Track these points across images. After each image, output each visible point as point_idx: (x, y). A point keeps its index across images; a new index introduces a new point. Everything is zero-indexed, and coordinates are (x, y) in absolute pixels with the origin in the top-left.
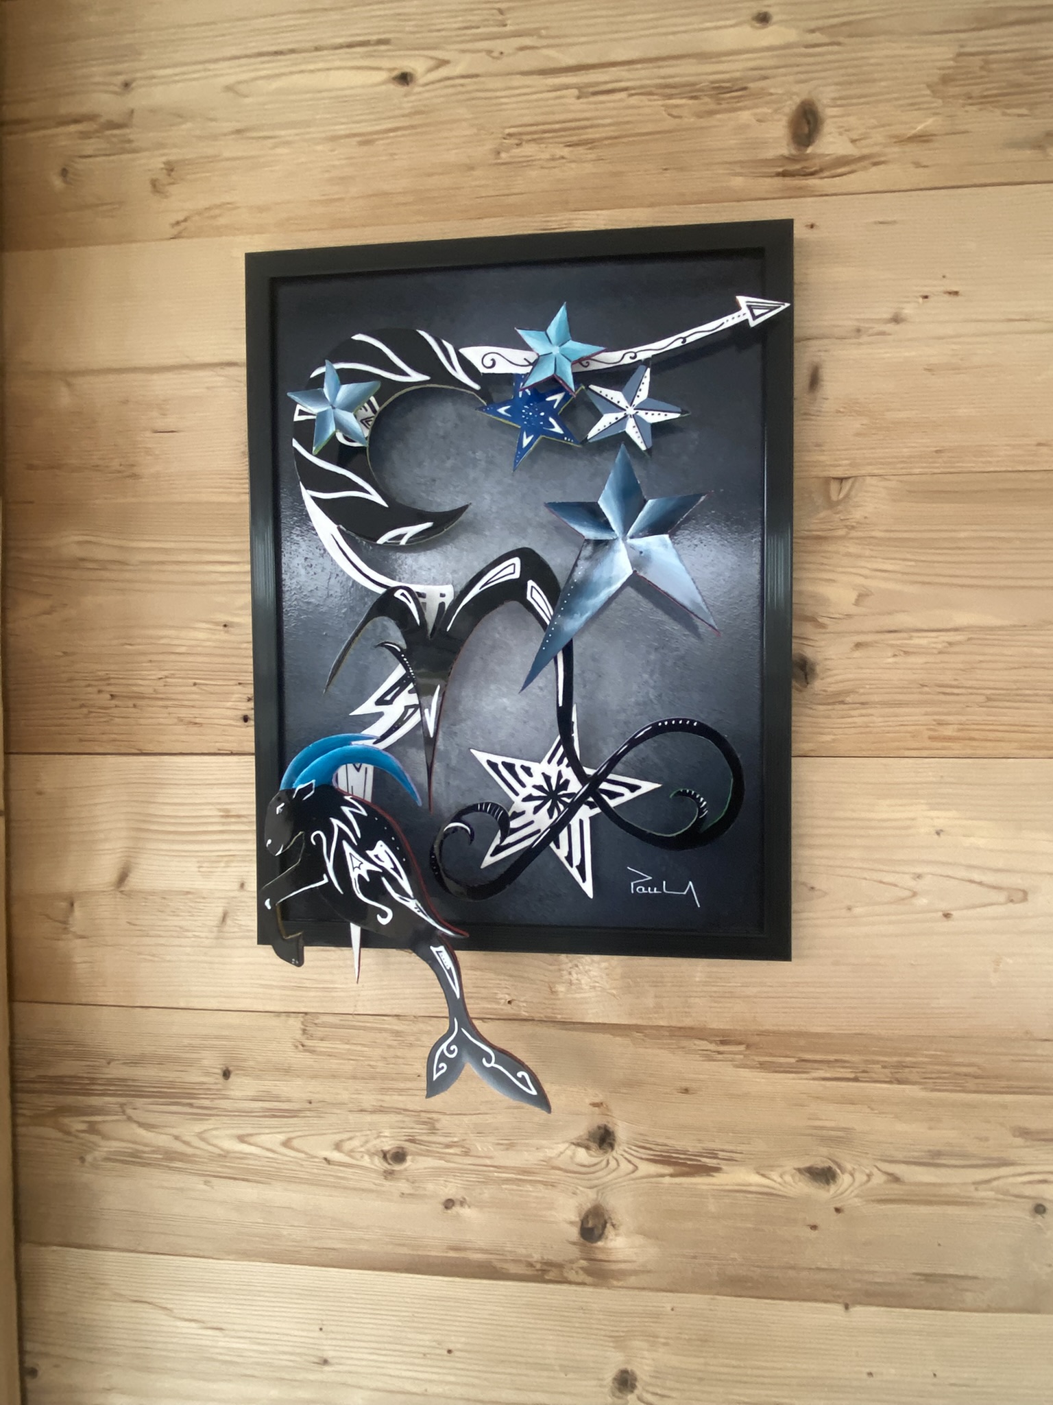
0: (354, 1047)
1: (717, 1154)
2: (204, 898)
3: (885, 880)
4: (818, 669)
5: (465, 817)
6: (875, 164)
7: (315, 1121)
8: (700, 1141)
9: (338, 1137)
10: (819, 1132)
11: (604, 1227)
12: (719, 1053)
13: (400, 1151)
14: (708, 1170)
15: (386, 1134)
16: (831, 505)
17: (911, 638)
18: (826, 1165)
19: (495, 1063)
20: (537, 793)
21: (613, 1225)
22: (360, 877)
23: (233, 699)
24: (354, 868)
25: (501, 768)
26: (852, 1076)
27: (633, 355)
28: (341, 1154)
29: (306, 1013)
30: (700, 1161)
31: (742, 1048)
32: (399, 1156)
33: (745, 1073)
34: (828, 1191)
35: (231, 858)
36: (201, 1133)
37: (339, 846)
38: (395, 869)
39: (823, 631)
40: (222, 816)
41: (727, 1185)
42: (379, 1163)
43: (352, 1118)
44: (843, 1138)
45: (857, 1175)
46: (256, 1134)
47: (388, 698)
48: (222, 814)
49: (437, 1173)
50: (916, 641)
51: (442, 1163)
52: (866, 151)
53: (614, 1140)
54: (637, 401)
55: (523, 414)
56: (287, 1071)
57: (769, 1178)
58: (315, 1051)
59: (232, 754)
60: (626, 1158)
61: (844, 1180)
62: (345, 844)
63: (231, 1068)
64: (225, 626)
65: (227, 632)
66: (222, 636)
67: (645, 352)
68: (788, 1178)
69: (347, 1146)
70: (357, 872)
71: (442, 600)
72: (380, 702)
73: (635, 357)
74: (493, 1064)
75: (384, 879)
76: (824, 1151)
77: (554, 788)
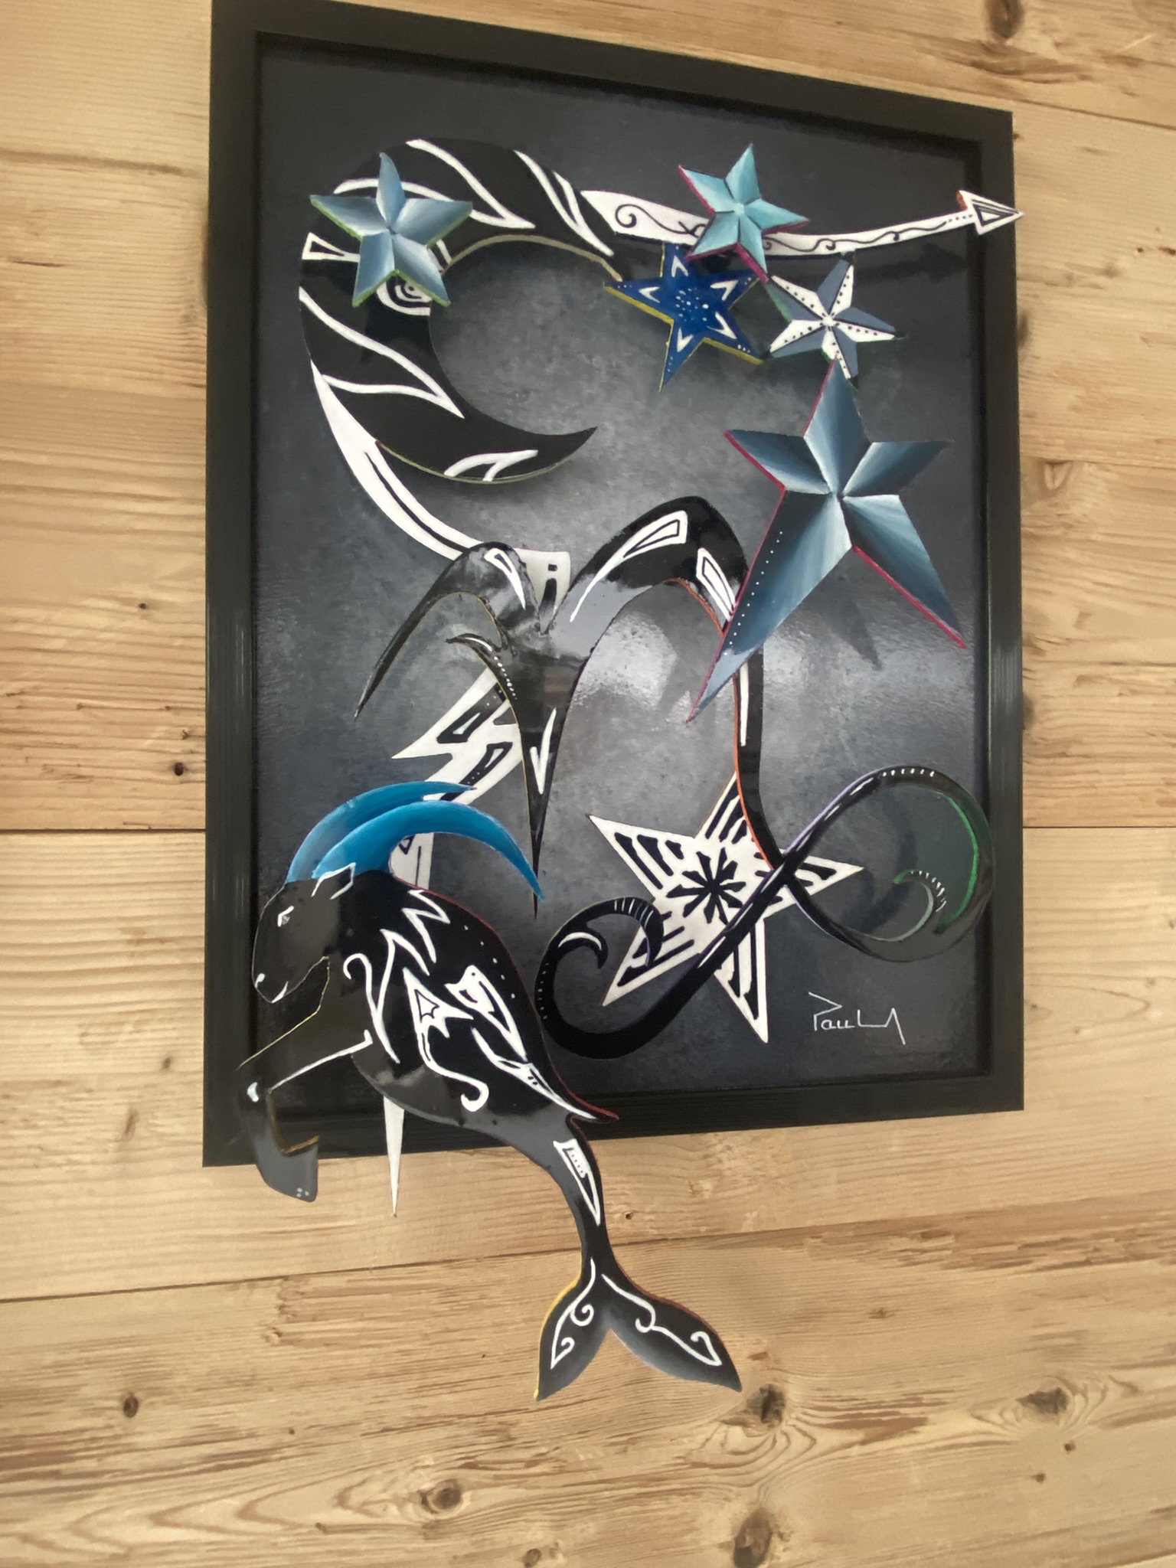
0: (371, 1325)
1: (919, 1399)
2: (90, 1091)
3: (1118, 989)
4: (1037, 709)
5: (590, 924)
6: (1084, 78)
7: (302, 1462)
8: (899, 1384)
9: (340, 1484)
10: (1047, 1342)
11: (768, 1542)
12: (924, 1251)
13: (451, 1486)
14: (910, 1425)
15: (427, 1463)
16: (1046, 494)
17: (1137, 673)
18: (1054, 1387)
19: (657, 1324)
20: (688, 884)
21: (781, 1536)
22: (433, 1032)
23: (156, 735)
24: (421, 1016)
25: (638, 847)
26: (1083, 1258)
27: (830, 244)
28: (349, 1512)
29: (285, 1278)
30: (897, 1413)
31: (949, 1241)
32: (449, 1496)
33: (956, 1275)
34: (1058, 1423)
35: (145, 1016)
36: (78, 1521)
37: (397, 980)
38: (497, 1014)
39: (1041, 658)
40: (129, 942)
41: (932, 1441)
42: (415, 1514)
43: (368, 1446)
44: (1074, 1346)
45: (1090, 1395)
46: (189, 1505)
47: (460, 731)
48: (128, 937)
49: (513, 1512)
50: (1143, 678)
51: (521, 1492)
52: (1071, 60)
53: (783, 1405)
54: (837, 309)
55: (678, 302)
56: (249, 1383)
57: (988, 1421)
58: (299, 1341)
59: (150, 831)
60: (800, 1430)
61: (1076, 1403)
62: (408, 976)
63: (138, 1395)
64: (143, 606)
65: (144, 617)
66: (137, 623)
67: (847, 243)
68: (1009, 1416)
69: (356, 1498)
70: (428, 1022)
71: (552, 575)
72: (447, 737)
73: (833, 248)
74: (652, 1327)
75: (476, 1033)
76: (1052, 1367)
77: (714, 875)
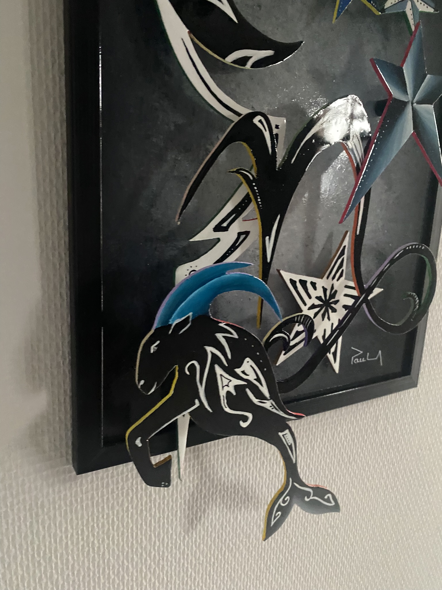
5: (283, 329)
19: (313, 496)
20: (318, 302)
22: (228, 393)
24: (223, 387)
25: (298, 285)
38: (258, 379)
47: (225, 225)
62: (217, 367)
70: (226, 389)
71: (277, 131)
72: (218, 228)
74: (311, 498)
75: (248, 391)
77: (328, 298)
